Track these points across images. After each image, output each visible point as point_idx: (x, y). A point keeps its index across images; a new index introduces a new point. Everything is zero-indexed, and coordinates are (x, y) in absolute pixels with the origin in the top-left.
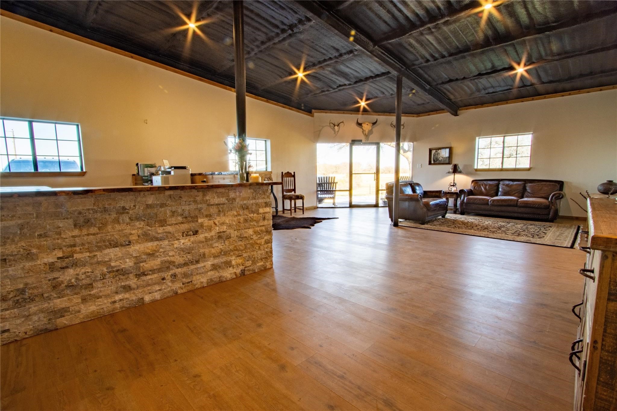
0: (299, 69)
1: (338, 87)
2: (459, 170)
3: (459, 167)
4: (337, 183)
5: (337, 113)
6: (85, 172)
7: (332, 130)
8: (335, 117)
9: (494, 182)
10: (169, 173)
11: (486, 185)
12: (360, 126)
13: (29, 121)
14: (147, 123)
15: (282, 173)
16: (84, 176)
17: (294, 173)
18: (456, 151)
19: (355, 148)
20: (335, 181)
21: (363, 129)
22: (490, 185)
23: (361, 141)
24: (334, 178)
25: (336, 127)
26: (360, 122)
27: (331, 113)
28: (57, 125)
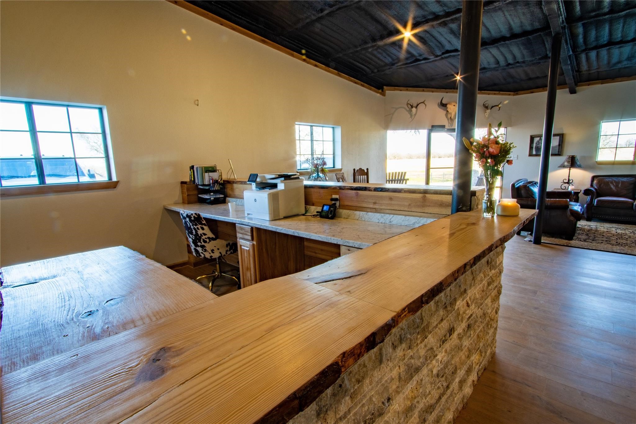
0: (405, 26)
1: (443, 54)
2: (578, 163)
3: (577, 159)
4: (408, 179)
5: (414, 91)
6: (117, 183)
7: (407, 113)
8: (414, 96)
9: (628, 178)
10: (275, 186)
11: (617, 183)
12: (443, 108)
13: (26, 103)
14: (198, 105)
15: (354, 170)
16: (115, 187)
17: (367, 169)
18: (568, 139)
19: (434, 135)
20: (406, 178)
21: (448, 111)
22: (623, 182)
23: (443, 127)
24: (405, 173)
25: (414, 110)
26: (444, 102)
27: (407, 90)
28: (70, 109)
